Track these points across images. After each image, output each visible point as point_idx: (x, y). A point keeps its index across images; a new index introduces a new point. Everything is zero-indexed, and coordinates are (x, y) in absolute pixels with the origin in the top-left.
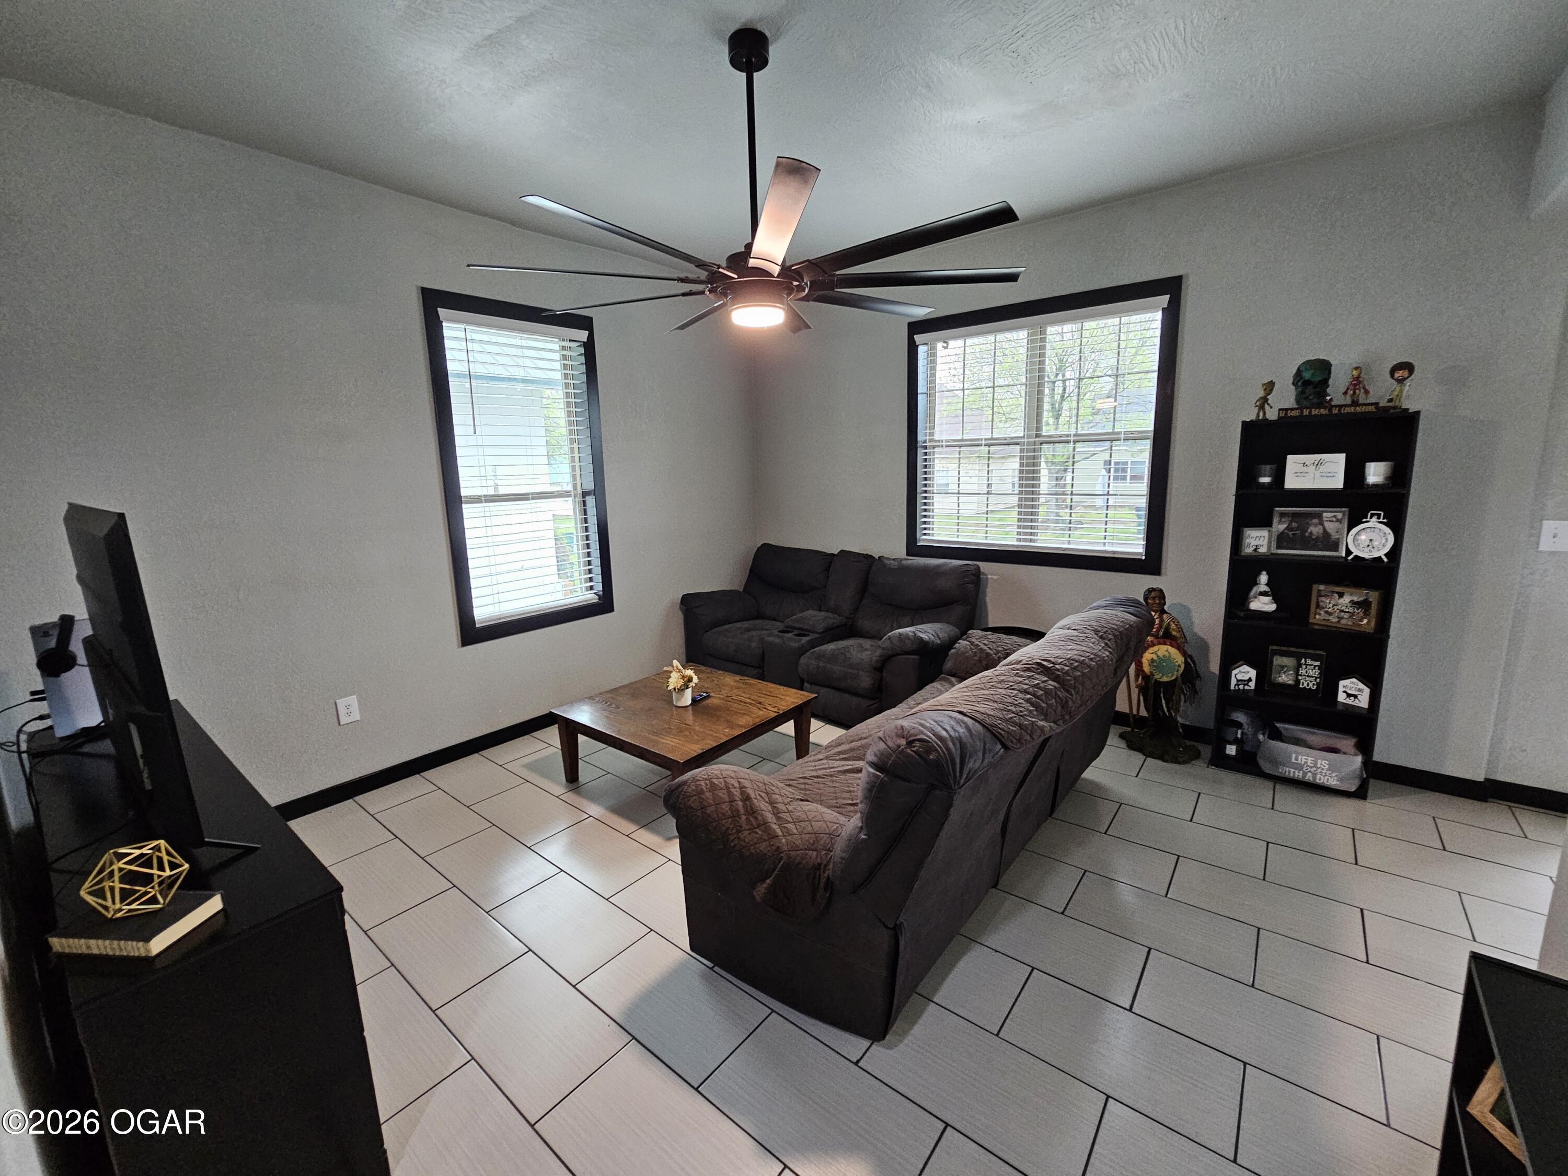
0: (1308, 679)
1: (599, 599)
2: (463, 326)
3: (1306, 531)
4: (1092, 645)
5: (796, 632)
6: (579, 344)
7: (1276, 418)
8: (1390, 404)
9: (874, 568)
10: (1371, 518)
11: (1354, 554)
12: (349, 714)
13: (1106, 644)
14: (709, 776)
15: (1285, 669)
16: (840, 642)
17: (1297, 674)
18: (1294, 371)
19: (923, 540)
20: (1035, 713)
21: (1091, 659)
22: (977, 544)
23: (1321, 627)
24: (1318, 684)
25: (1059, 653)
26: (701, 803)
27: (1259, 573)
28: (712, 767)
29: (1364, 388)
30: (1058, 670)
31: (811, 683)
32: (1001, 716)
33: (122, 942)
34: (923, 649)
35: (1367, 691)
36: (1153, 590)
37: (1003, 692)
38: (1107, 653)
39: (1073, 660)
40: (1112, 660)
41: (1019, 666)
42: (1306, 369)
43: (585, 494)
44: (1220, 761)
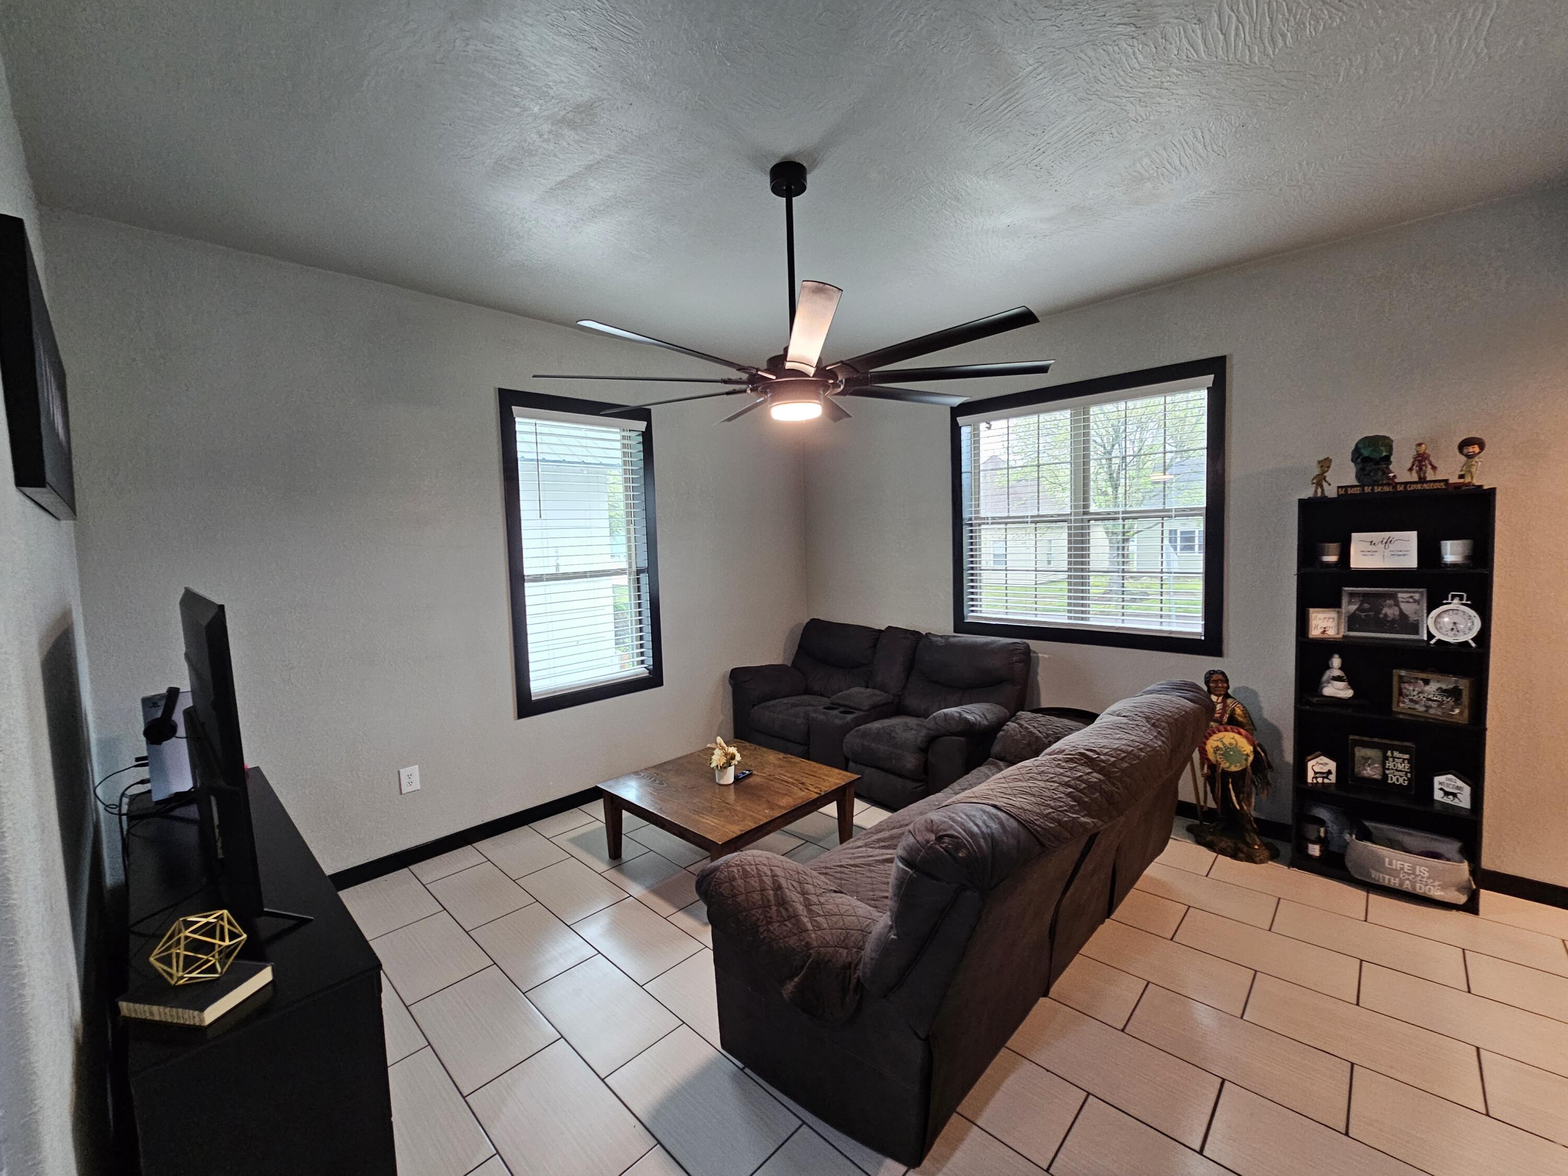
0: (1396, 773)
1: (650, 673)
2: (533, 421)
3: (1380, 613)
4: (1142, 734)
5: (842, 709)
6: (638, 433)
7: (1336, 496)
8: (1462, 480)
9: (920, 645)
10: (1452, 600)
11: (1437, 638)
12: (410, 783)
13: (1159, 733)
14: (741, 861)
15: (1370, 762)
16: (886, 721)
17: (1384, 767)
18: (1353, 446)
19: (970, 617)
20: (1077, 808)
21: (1141, 750)
22: (1026, 621)
23: (1407, 717)
24: (1409, 779)
25: (1104, 742)
26: (732, 890)
27: (1330, 657)
28: (747, 852)
29: (1431, 464)
30: (1103, 761)
31: (855, 762)
32: (1039, 811)
33: (180, 1010)
34: (968, 730)
35: (1467, 790)
36: (1214, 672)
37: (1042, 784)
38: (1160, 743)
39: (1120, 750)
40: (1165, 750)
41: (1060, 756)
42: (1364, 447)
43: (639, 572)
44: (1302, 862)
